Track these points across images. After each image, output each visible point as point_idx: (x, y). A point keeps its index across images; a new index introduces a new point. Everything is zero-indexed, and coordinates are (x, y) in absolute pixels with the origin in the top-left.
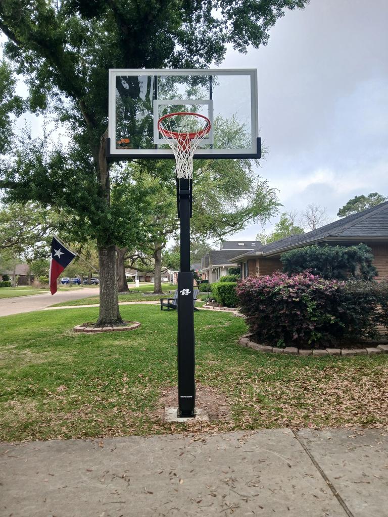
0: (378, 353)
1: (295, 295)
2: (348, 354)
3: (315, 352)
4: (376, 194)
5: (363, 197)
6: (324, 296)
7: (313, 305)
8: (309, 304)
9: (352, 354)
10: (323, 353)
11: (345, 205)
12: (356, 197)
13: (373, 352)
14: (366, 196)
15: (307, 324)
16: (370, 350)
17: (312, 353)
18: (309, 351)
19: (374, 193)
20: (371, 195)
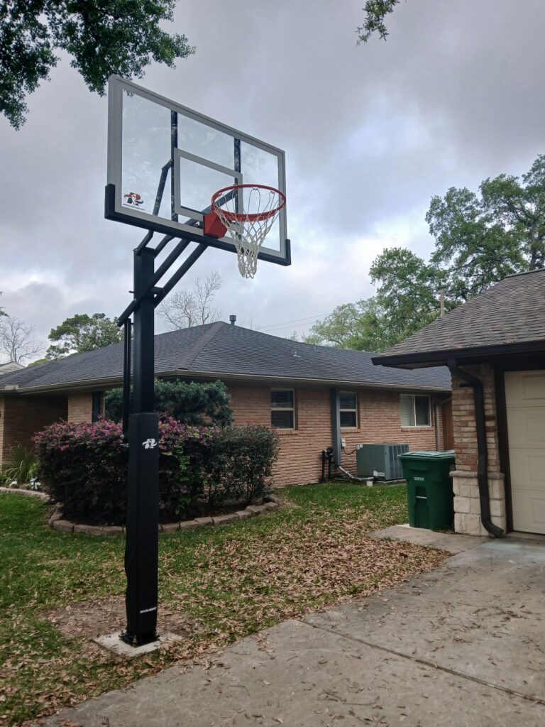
0: (249, 517)
1: (165, 448)
2: (221, 522)
3: (184, 524)
4: (103, 315)
5: (86, 317)
6: (197, 447)
7: (186, 461)
8: (182, 459)
9: (225, 521)
10: (194, 525)
11: (61, 325)
12: (76, 316)
13: (244, 516)
14: (90, 317)
15: (176, 487)
16: (241, 513)
17: (179, 529)
18: (176, 525)
19: (101, 313)
20: (96, 316)
